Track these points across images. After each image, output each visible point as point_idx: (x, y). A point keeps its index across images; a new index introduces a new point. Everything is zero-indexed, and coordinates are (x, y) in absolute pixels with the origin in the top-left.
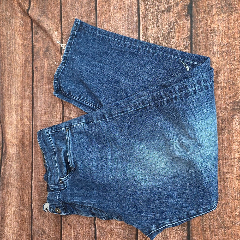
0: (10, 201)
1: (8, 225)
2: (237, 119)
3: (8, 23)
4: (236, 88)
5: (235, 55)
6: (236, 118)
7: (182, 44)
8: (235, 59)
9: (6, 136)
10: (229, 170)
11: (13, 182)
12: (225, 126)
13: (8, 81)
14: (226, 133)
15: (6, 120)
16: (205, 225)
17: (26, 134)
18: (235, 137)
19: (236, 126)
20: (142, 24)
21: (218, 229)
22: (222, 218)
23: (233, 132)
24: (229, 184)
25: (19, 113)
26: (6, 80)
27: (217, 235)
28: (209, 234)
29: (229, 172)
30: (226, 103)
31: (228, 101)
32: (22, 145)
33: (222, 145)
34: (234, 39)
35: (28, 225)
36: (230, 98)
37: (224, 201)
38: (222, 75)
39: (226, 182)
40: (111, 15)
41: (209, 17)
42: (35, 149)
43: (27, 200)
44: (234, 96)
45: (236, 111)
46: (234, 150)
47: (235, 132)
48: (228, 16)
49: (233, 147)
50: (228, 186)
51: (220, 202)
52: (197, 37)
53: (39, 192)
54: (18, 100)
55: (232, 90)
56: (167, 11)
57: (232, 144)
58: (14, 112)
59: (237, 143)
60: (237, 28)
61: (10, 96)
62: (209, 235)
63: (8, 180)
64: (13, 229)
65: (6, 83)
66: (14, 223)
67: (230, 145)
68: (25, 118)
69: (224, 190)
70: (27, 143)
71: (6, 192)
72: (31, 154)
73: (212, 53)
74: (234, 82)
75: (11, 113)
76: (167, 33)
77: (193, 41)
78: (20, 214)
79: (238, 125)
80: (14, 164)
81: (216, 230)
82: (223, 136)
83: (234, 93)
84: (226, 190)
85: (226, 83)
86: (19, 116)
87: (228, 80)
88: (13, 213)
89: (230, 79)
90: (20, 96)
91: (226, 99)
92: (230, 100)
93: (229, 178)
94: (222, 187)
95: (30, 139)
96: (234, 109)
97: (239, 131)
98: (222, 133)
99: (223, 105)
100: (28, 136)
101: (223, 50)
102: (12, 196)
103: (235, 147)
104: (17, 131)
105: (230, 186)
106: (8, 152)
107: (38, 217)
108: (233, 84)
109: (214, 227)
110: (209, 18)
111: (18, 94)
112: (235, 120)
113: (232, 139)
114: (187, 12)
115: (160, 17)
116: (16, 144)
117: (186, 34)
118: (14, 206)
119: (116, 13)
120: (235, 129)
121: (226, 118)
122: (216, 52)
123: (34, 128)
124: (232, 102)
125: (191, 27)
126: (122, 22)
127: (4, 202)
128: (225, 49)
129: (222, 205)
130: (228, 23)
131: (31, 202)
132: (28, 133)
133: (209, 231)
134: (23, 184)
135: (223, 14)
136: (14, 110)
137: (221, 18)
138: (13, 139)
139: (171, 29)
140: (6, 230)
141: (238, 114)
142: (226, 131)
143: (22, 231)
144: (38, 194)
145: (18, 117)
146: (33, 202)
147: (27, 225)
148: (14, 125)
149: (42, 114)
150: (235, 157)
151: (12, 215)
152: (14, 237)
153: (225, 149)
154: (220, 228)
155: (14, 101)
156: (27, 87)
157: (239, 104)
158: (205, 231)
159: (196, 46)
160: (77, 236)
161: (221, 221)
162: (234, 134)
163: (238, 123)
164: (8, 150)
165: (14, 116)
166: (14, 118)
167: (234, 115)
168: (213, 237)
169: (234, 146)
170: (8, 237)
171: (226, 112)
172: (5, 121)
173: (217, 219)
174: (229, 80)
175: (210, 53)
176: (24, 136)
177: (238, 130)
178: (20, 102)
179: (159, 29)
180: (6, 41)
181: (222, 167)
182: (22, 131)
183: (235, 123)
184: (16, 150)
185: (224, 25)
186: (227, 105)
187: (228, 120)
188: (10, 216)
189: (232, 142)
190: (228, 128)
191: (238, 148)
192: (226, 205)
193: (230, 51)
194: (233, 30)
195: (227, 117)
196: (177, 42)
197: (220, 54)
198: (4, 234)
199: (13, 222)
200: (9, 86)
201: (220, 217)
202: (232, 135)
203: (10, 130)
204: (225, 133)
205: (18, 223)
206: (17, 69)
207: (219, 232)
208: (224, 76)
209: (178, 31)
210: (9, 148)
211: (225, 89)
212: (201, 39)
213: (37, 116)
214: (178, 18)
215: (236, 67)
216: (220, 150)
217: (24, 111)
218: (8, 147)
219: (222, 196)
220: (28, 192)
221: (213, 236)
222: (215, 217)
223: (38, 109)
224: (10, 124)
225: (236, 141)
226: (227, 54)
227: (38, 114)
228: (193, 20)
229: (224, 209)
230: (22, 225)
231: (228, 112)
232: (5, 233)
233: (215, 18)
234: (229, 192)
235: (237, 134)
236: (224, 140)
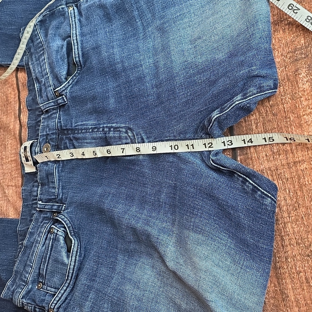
2: (302, 74)
4: (294, 29)
6: (302, 72)
10: (303, 156)
12: (285, 90)
14: (289, 98)
16: (277, 258)
18: (305, 102)
19: (303, 85)
21: (302, 261)
22: (306, 240)
23: (300, 94)
24: (307, 179)
27: (301, 272)
28: (286, 272)
29: (304, 159)
30: (282, 55)
31: (284, 51)
33: (285, 120)
36: (287, 44)
37: (303, 210)
39: (302, 178)
44: (293, 41)
45: (300, 62)
46: (306, 123)
47: (302, 95)
49: (305, 119)
50: (305, 184)
51: (298, 212)
55: (289, 33)
57: (301, 115)
59: (309, 110)
62: (286, 274)
67: (299, 117)
69: (300, 191)
74: (290, 20)
79: (307, 82)
81: (299, 264)
82: (285, 105)
83: (293, 36)
84: (304, 191)
85: (277, 25)
89: (283, 17)
91: (281, 49)
92: (287, 49)
93: (306, 168)
94: (297, 187)
96: (296, 60)
97: (309, 91)
98: (282, 100)
99: (277, 59)
103: (307, 117)
105: (310, 183)
108: (289, 24)
109: (295, 258)
112: (301, 76)
113: (300, 107)
120: (301, 89)
121: (285, 77)
124: (290, 50)
129: (302, 218)
133: (285, 267)
141: (305, 66)
142: (289, 95)
153: (291, 125)
154: (306, 258)
157: (302, 51)
158: (280, 268)
161: (305, 246)
162: (301, 97)
163: (305, 80)
167: (298, 68)
168: (295, 276)
169: (305, 116)
171: (284, 68)
173: (297, 244)
174: (281, 18)
177: (306, 90)
181: (291, 154)
183: (301, 81)
186: (283, 57)
187: (289, 80)
189: (301, 111)
190: (292, 90)
192: (309, 216)
195: (287, 75)
201: (302, 238)
202: (298, 100)
204: (287, 98)
207: (304, 266)
216: (283, 128)
219: (300, 202)
221: (295, 274)
222: (293, 241)
225: (308, 107)
229: (306, 223)
231: (287, 67)
234: (309, 193)
235: (307, 97)
236: (288, 111)
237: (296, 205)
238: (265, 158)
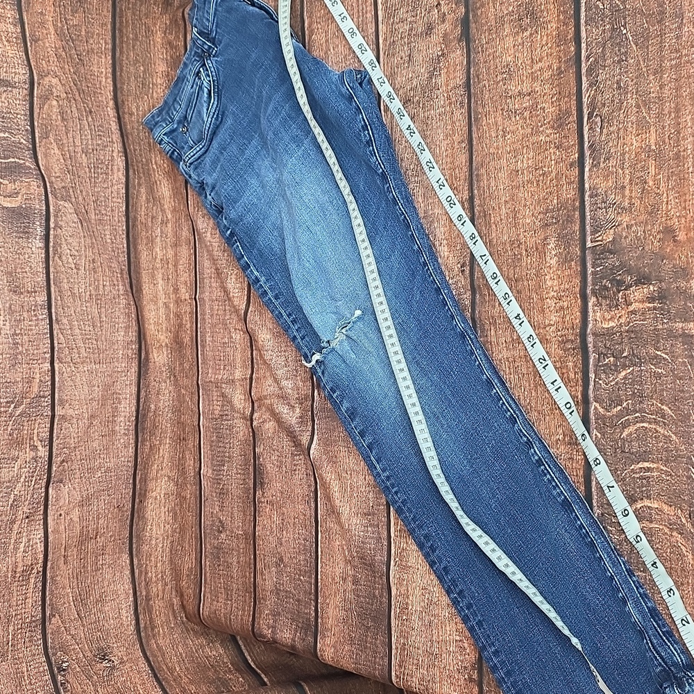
0: (158, 466)
1: (154, 517)
2: (551, 244)
3: (139, 87)
4: (549, 182)
5: (544, 115)
7: (454, 99)
8: (545, 122)
9: (147, 326)
11: (163, 427)
13: (147, 208)
15: (144, 292)
17: (184, 322)
18: (549, 281)
19: (551, 259)
20: (384, 65)
25: (170, 277)
26: (143, 207)
30: (533, 215)
31: (536, 210)
32: (178, 346)
34: (542, 81)
35: (193, 516)
36: (539, 202)
38: (525, 156)
40: (330, 50)
41: (498, 39)
42: (203, 351)
43: (190, 463)
44: (546, 199)
45: (550, 228)
46: (548, 308)
47: (548, 272)
48: (531, 35)
49: (548, 303)
52: (479, 83)
53: (212, 441)
54: (168, 250)
55: (543, 186)
56: (427, 33)
57: (545, 297)
58: (160, 275)
59: (552, 293)
60: (546, 58)
61: (151, 241)
63: (154, 420)
64: (164, 526)
65: (143, 213)
66: (167, 513)
67: (542, 299)
68: (182, 286)
70: (187, 340)
71: (151, 446)
72: (195, 363)
73: (505, 114)
74: (544, 169)
75: (153, 276)
76: (427, 78)
77: (472, 91)
78: (179, 495)
79: (555, 256)
80: (163, 388)
82: (530, 282)
84: (539, 392)
85: (531, 174)
86: (170, 285)
87: (534, 166)
88: (163, 492)
89: (538, 164)
90: (170, 240)
91: (533, 206)
92: (539, 207)
95: (191, 331)
96: (546, 224)
97: (555, 269)
99: (527, 219)
100: (188, 326)
101: (524, 105)
102: (161, 455)
104: (168, 316)
106: (153, 360)
107: (211, 495)
108: (544, 174)
110: (498, 43)
111: (166, 236)
112: (549, 247)
113: (544, 287)
114: (460, 32)
115: (415, 46)
116: (166, 344)
117: (460, 78)
118: (166, 478)
119: (338, 46)
120: (548, 265)
121: (534, 245)
122: (513, 111)
123: (199, 306)
124: (542, 210)
125: (469, 62)
126: (348, 63)
127: (145, 468)
128: (528, 104)
130: (532, 49)
131: (198, 466)
132: (188, 319)
134: (184, 430)
135: (523, 33)
136: (160, 270)
137: (520, 40)
138: (160, 333)
139: (434, 69)
140: (149, 527)
141: (554, 234)
143: (182, 530)
144: (211, 446)
145: (168, 285)
146: (202, 465)
147: (191, 518)
148: (161, 304)
149: (213, 275)
150: (551, 322)
151: (162, 496)
152: (167, 543)
155: (159, 253)
156: (183, 220)
157: (554, 213)
159: (477, 101)
160: (283, 524)
162: (547, 275)
163: (554, 253)
164: (151, 356)
165: (159, 285)
166: (160, 288)
167: (548, 236)
169: (548, 300)
170: (154, 542)
171: (533, 232)
172: (143, 295)
175: (503, 113)
176: (180, 325)
177: (553, 267)
178: (171, 253)
179: (414, 72)
180: (136, 125)
182: (178, 316)
183: (549, 253)
184: (167, 356)
185: (525, 55)
186: (534, 218)
187: (537, 249)
188: (158, 497)
189: (544, 293)
190: (539, 264)
191: (555, 303)
193: (537, 107)
194: (540, 64)
195: (536, 243)
196: (446, 95)
197: (520, 113)
198: (146, 536)
199: (165, 512)
200: (150, 220)
202: (543, 277)
203: (154, 313)
205: (175, 514)
206: (160, 184)
208: (529, 159)
209: (447, 73)
210: (152, 352)
211: (529, 185)
212: (485, 86)
213: (203, 279)
214: (446, 46)
215: (548, 139)
217: (179, 271)
218: (150, 351)
220: (194, 445)
223: (205, 264)
224: (152, 300)
226: (531, 112)
227: (205, 276)
228: (472, 48)
230: (183, 518)
231: (537, 232)
232: (147, 534)
233: (509, 42)
235: (552, 275)
236: (532, 290)
237: (529, 407)
238: (504, 345)
